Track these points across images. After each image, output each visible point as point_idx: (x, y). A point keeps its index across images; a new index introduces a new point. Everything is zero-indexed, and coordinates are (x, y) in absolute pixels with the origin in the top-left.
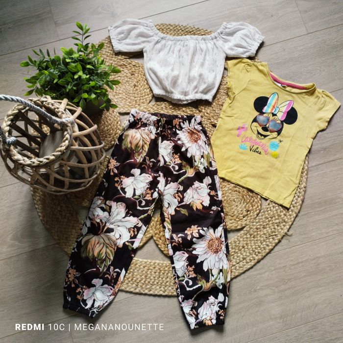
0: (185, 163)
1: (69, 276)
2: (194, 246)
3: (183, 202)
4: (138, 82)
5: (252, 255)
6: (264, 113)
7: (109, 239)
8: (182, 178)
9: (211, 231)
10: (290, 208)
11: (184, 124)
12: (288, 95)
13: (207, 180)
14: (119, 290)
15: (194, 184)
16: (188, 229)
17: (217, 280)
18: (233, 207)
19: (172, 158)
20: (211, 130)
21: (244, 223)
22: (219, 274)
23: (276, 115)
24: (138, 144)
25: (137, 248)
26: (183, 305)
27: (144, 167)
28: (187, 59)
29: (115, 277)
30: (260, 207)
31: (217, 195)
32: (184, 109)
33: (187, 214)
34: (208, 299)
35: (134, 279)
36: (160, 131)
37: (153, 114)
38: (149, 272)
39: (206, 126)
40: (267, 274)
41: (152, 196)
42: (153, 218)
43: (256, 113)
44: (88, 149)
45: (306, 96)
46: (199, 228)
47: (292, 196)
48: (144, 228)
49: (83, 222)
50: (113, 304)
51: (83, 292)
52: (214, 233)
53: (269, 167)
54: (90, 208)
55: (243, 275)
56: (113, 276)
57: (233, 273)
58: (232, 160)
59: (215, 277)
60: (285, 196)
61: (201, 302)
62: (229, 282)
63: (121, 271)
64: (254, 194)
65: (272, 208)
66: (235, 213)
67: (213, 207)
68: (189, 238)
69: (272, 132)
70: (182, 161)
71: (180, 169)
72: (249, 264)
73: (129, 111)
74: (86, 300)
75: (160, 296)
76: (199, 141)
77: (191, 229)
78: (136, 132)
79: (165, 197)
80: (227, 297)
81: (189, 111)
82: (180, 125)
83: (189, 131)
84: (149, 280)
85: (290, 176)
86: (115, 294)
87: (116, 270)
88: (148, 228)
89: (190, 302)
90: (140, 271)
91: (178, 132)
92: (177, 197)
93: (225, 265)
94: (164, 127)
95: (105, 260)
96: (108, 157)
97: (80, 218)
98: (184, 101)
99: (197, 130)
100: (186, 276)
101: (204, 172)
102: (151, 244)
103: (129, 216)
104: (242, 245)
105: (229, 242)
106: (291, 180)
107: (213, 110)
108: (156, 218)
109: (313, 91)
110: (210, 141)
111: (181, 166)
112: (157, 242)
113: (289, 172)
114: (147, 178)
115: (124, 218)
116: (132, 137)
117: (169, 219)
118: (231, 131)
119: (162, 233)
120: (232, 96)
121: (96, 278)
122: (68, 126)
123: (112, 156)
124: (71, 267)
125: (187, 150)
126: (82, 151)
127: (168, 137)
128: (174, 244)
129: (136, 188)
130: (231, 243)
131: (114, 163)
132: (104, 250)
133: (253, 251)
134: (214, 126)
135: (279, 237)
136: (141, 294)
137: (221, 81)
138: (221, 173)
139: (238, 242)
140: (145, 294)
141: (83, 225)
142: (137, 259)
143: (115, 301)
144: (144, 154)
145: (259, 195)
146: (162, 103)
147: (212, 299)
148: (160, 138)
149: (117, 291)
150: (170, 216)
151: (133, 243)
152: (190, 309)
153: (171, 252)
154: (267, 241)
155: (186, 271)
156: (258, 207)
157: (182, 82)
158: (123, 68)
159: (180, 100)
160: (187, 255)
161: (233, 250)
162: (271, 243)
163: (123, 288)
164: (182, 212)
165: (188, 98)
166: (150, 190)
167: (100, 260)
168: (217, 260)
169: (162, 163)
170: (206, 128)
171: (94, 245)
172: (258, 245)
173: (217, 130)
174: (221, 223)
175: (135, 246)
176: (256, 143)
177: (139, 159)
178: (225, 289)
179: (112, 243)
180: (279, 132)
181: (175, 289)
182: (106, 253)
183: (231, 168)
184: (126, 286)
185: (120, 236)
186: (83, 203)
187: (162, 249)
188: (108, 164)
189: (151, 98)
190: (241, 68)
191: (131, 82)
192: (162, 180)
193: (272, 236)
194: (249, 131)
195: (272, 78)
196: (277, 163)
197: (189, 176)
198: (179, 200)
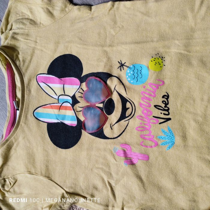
23: (74, 98)
43: (86, 136)
176: (147, 113)
196: (174, 50)
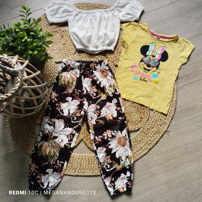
0: (100, 91)
1: (32, 168)
2: (109, 143)
3: (101, 116)
4: (66, 42)
5: (146, 145)
6: (147, 56)
7: (55, 143)
8: (99, 101)
9: (119, 132)
10: (168, 114)
11: (97, 66)
12: (161, 43)
13: (115, 101)
14: (64, 175)
15: (106, 104)
16: (105, 132)
17: (125, 163)
18: (132, 116)
19: (91, 89)
20: (115, 69)
21: (139, 126)
22: (126, 159)
23: (155, 56)
24: (69, 81)
25: (73, 147)
26: (105, 181)
27: (74, 96)
28: (96, 25)
29: (60, 167)
30: (148, 115)
31: (121, 110)
32: (96, 57)
33: (103, 123)
34: (121, 176)
35: (73, 167)
36: (82, 72)
37: (77, 62)
38: (82, 162)
39: (111, 67)
40: (156, 156)
41: (80, 114)
42: (82, 128)
44: (34, 87)
45: (173, 43)
46: (112, 132)
47: (168, 107)
48: (77, 134)
49: (37, 134)
50: (61, 184)
51: (41, 178)
52: (121, 134)
53: (153, 89)
54: (41, 124)
55: (141, 159)
56: (60, 166)
57: (135, 158)
58: (129, 87)
59: (124, 161)
60: (164, 107)
61: (116, 178)
62: (133, 164)
63: (64, 163)
64: (145, 107)
65: (156, 115)
66: (134, 120)
67: (119, 118)
68: (106, 138)
69: (153, 67)
70: (97, 90)
71: (97, 95)
72: (144, 151)
73: (61, 61)
74: (43, 183)
75: (90, 176)
76: (107, 77)
77: (107, 133)
78: (67, 74)
79: (88, 114)
80: (132, 174)
81: (100, 58)
82: (95, 67)
83: (101, 70)
84: (82, 167)
85: (166, 94)
86: (62, 178)
87: (61, 162)
88: (79, 134)
89: (109, 178)
90: (76, 162)
91: (94, 72)
92: (96, 113)
93: (130, 153)
94: (84, 69)
95: (53, 156)
96: (50, 91)
97: (35, 131)
98: (96, 52)
99: (106, 70)
100: (105, 163)
101: (112, 96)
102: (82, 144)
103: (67, 128)
104: (139, 140)
105: (131, 138)
106: (167, 97)
107: (115, 56)
108: (84, 127)
109: (177, 39)
110: (114, 76)
111: (97, 93)
112: (86, 142)
113: (165, 92)
114: (77, 102)
115: (63, 129)
116: (65, 77)
117: (92, 127)
118: (127, 69)
119: (88, 137)
120: (126, 47)
121: (49, 169)
122: (19, 73)
123: (52, 90)
124: (32, 163)
125: (100, 83)
126: (31, 89)
127: (88, 75)
128: (97, 142)
129: (70, 109)
130: (132, 139)
131: (54, 94)
132: (52, 150)
133: (147, 143)
134: (116, 66)
135: (162, 133)
136: (78, 176)
137: (119, 37)
138: (123, 96)
139: (137, 138)
140: (81, 176)
141: (38, 136)
142: (74, 154)
143: (62, 182)
144: (73, 87)
145: (147, 107)
146: (82, 54)
147: (123, 175)
148: (83, 76)
149: (62, 176)
150: (93, 125)
151: (70, 144)
152: (110, 183)
153: (95, 148)
154: (155, 136)
155: (105, 159)
156: (147, 115)
157: (94, 39)
158: (56, 33)
159: (93, 51)
160: (105, 149)
161: (134, 144)
162: (157, 137)
163: (66, 173)
164: (100, 122)
165: (98, 49)
166: (79, 110)
167: (50, 157)
168: (125, 151)
169: (85, 92)
170: (112, 68)
171: (46, 147)
172: (149, 139)
173: (118, 69)
174: (126, 127)
175: (72, 146)
176: (144, 75)
177: (70, 91)
178: (131, 169)
179: (57, 146)
180: (157, 67)
181: (99, 171)
182: (54, 152)
183: (129, 92)
184: (68, 172)
185: (62, 140)
186: (37, 122)
187: (89, 147)
188: (51, 95)
189: (75, 51)
190: (131, 28)
191: (61, 42)
192: (86, 103)
193: (158, 132)
194: (139, 68)
195: (151, 33)
196: (158, 87)
197: (103, 99)
198: (98, 115)
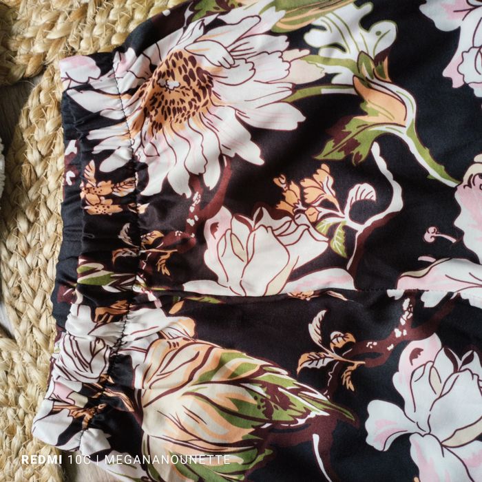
0: (330, 145)
11: (108, 153)
19: (302, 219)
24: (222, 409)
27: (355, 376)
32: (32, 155)
36: (148, 285)
37: (61, 327)
70: (318, 165)
71: (367, 172)
76: (205, 65)
82: (117, 177)
83: (147, 125)
91: (153, 187)
94: (129, 267)
99: (142, 79)
111: (352, 170)
116: (185, 444)
125: (257, 134)
127: (185, 241)
144: (282, 378)
148: (189, 287)
177: (310, 406)
